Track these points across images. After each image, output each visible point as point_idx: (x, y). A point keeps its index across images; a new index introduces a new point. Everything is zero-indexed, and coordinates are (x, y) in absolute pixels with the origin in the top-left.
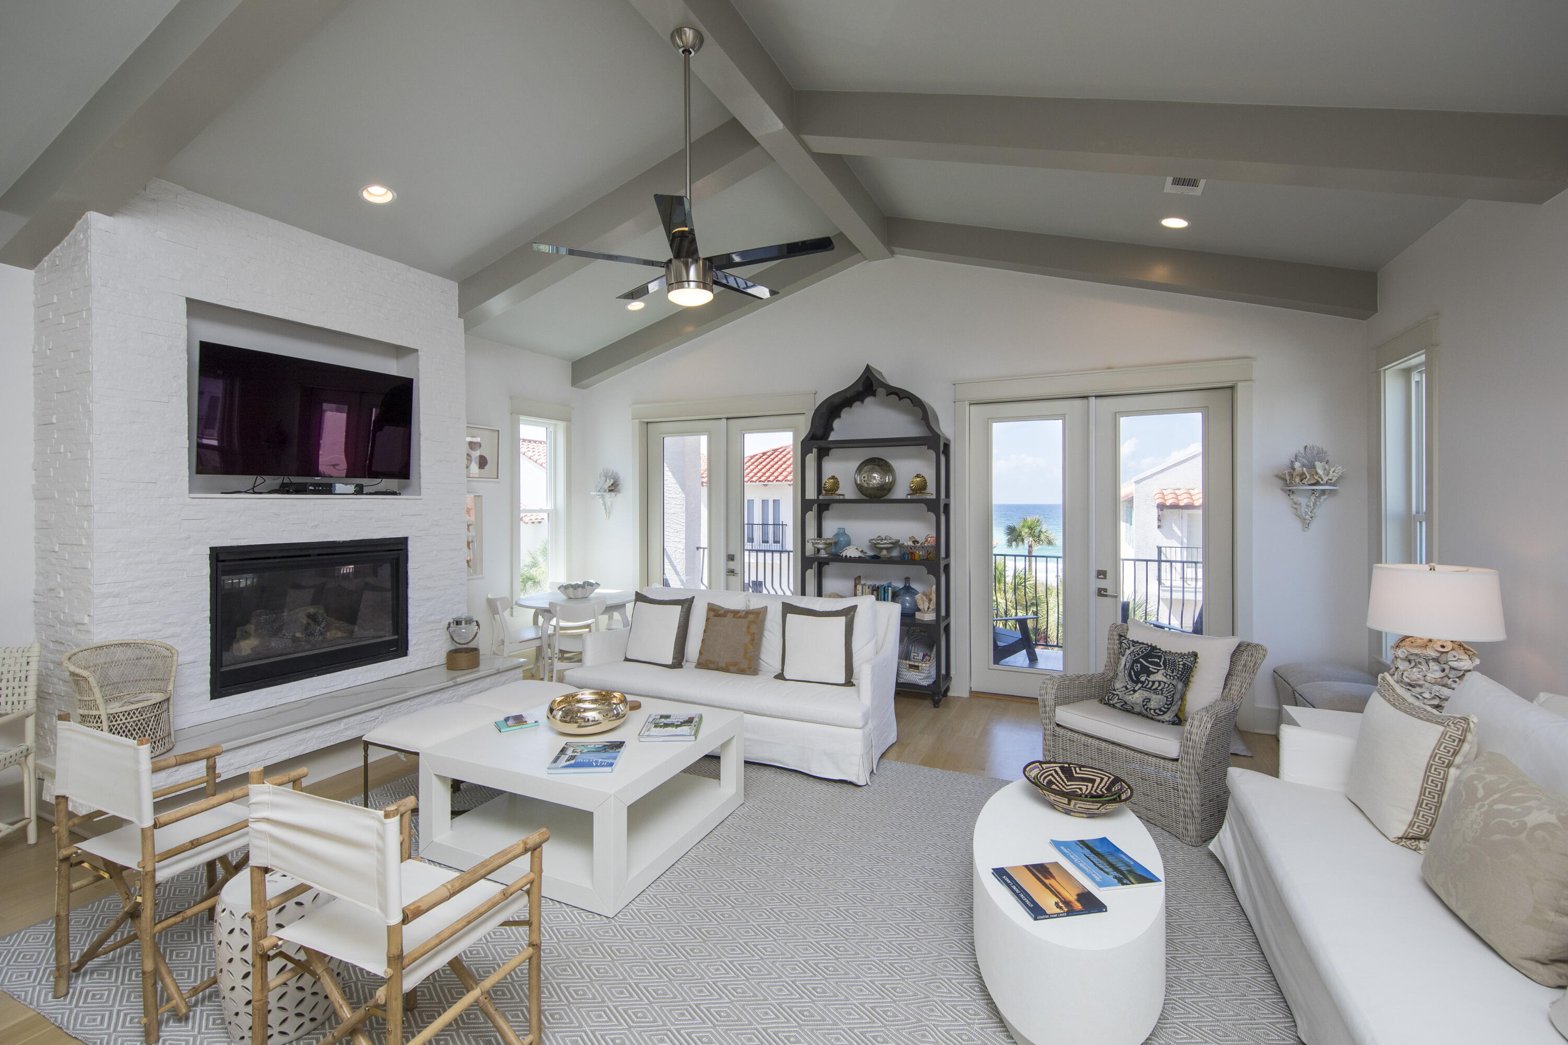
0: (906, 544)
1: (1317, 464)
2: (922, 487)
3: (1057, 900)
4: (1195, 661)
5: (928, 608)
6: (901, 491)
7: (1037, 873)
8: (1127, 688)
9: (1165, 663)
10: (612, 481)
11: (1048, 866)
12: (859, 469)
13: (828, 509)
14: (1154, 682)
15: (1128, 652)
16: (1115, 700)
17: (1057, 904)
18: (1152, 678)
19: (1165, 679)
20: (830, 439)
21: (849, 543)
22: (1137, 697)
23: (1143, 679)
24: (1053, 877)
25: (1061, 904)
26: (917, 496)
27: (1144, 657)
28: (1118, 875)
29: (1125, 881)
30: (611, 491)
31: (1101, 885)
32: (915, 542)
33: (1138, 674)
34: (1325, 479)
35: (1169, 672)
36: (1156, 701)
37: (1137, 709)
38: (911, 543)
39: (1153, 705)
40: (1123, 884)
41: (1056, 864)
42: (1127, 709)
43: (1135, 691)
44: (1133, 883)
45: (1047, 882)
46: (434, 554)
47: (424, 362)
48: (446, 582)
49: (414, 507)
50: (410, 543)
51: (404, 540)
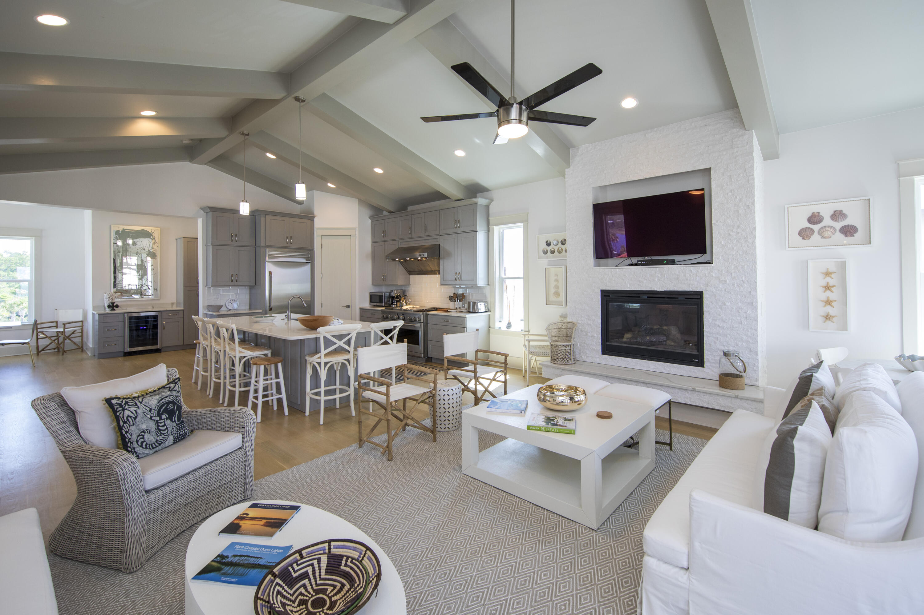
3: (249, 516)
7: (278, 521)
11: (274, 529)
17: (248, 514)
24: (264, 525)
25: (245, 516)
28: (226, 560)
29: (219, 558)
31: (233, 544)
40: (219, 556)
41: (271, 535)
44: (213, 561)
45: (265, 521)
46: (724, 304)
47: (716, 175)
48: (736, 325)
49: (705, 272)
50: (705, 295)
51: (699, 293)
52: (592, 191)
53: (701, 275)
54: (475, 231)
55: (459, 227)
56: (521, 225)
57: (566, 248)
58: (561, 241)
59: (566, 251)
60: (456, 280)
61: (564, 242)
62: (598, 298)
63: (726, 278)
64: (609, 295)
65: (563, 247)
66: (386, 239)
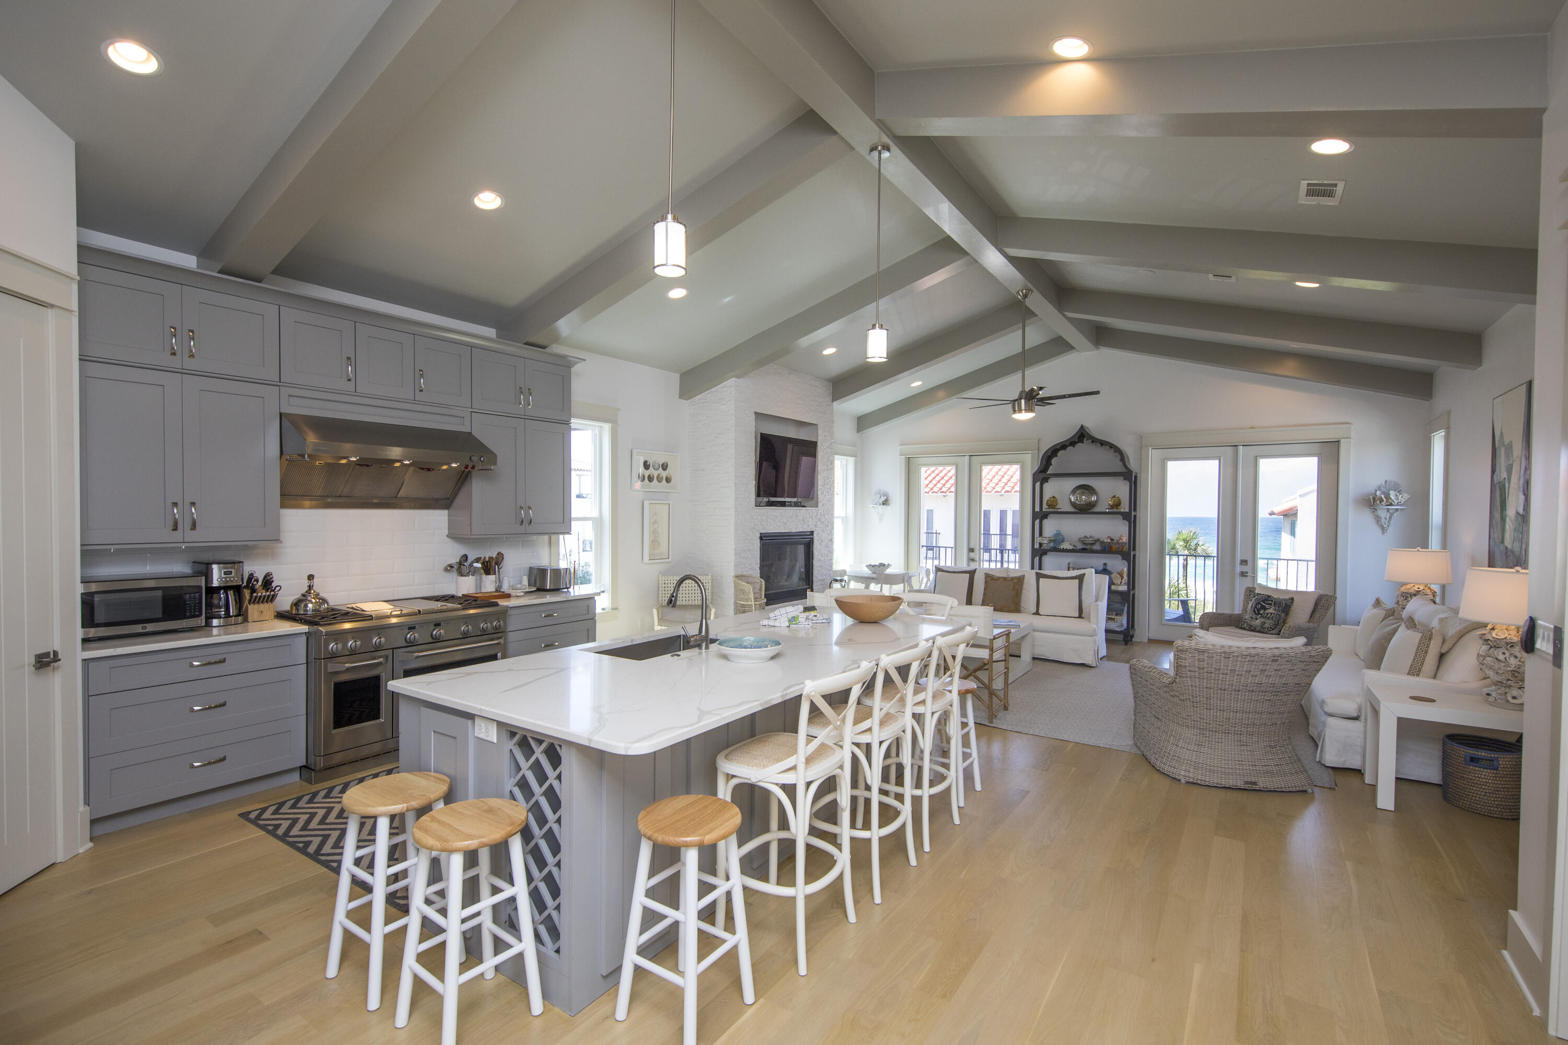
0: (1105, 541)
1: (1391, 492)
2: (1118, 504)
4: (1292, 602)
5: (1121, 583)
6: (1103, 507)
8: (1252, 618)
9: (1275, 604)
10: (885, 497)
12: (1074, 492)
13: (1047, 518)
14: (1268, 614)
15: (1254, 599)
16: (1246, 625)
18: (1267, 611)
19: (1274, 612)
20: (1048, 473)
21: (1063, 541)
22: (1258, 622)
23: (1261, 612)
26: (1115, 510)
27: (1262, 601)
30: (883, 504)
32: (1112, 540)
33: (1258, 610)
34: (1396, 502)
35: (1277, 608)
36: (1268, 623)
37: (1258, 629)
38: (1109, 540)
39: (1266, 625)
42: (1252, 629)
43: (1256, 619)
46: (822, 541)
47: (820, 431)
48: (826, 558)
49: (815, 514)
50: (815, 534)
51: (812, 533)
52: (753, 416)
53: (813, 517)
54: (567, 423)
55: (529, 405)
56: (607, 427)
57: (669, 476)
58: (663, 465)
59: (668, 480)
60: (522, 522)
61: (665, 467)
62: (757, 544)
63: (823, 520)
64: (764, 538)
65: (664, 474)
66: (190, 364)
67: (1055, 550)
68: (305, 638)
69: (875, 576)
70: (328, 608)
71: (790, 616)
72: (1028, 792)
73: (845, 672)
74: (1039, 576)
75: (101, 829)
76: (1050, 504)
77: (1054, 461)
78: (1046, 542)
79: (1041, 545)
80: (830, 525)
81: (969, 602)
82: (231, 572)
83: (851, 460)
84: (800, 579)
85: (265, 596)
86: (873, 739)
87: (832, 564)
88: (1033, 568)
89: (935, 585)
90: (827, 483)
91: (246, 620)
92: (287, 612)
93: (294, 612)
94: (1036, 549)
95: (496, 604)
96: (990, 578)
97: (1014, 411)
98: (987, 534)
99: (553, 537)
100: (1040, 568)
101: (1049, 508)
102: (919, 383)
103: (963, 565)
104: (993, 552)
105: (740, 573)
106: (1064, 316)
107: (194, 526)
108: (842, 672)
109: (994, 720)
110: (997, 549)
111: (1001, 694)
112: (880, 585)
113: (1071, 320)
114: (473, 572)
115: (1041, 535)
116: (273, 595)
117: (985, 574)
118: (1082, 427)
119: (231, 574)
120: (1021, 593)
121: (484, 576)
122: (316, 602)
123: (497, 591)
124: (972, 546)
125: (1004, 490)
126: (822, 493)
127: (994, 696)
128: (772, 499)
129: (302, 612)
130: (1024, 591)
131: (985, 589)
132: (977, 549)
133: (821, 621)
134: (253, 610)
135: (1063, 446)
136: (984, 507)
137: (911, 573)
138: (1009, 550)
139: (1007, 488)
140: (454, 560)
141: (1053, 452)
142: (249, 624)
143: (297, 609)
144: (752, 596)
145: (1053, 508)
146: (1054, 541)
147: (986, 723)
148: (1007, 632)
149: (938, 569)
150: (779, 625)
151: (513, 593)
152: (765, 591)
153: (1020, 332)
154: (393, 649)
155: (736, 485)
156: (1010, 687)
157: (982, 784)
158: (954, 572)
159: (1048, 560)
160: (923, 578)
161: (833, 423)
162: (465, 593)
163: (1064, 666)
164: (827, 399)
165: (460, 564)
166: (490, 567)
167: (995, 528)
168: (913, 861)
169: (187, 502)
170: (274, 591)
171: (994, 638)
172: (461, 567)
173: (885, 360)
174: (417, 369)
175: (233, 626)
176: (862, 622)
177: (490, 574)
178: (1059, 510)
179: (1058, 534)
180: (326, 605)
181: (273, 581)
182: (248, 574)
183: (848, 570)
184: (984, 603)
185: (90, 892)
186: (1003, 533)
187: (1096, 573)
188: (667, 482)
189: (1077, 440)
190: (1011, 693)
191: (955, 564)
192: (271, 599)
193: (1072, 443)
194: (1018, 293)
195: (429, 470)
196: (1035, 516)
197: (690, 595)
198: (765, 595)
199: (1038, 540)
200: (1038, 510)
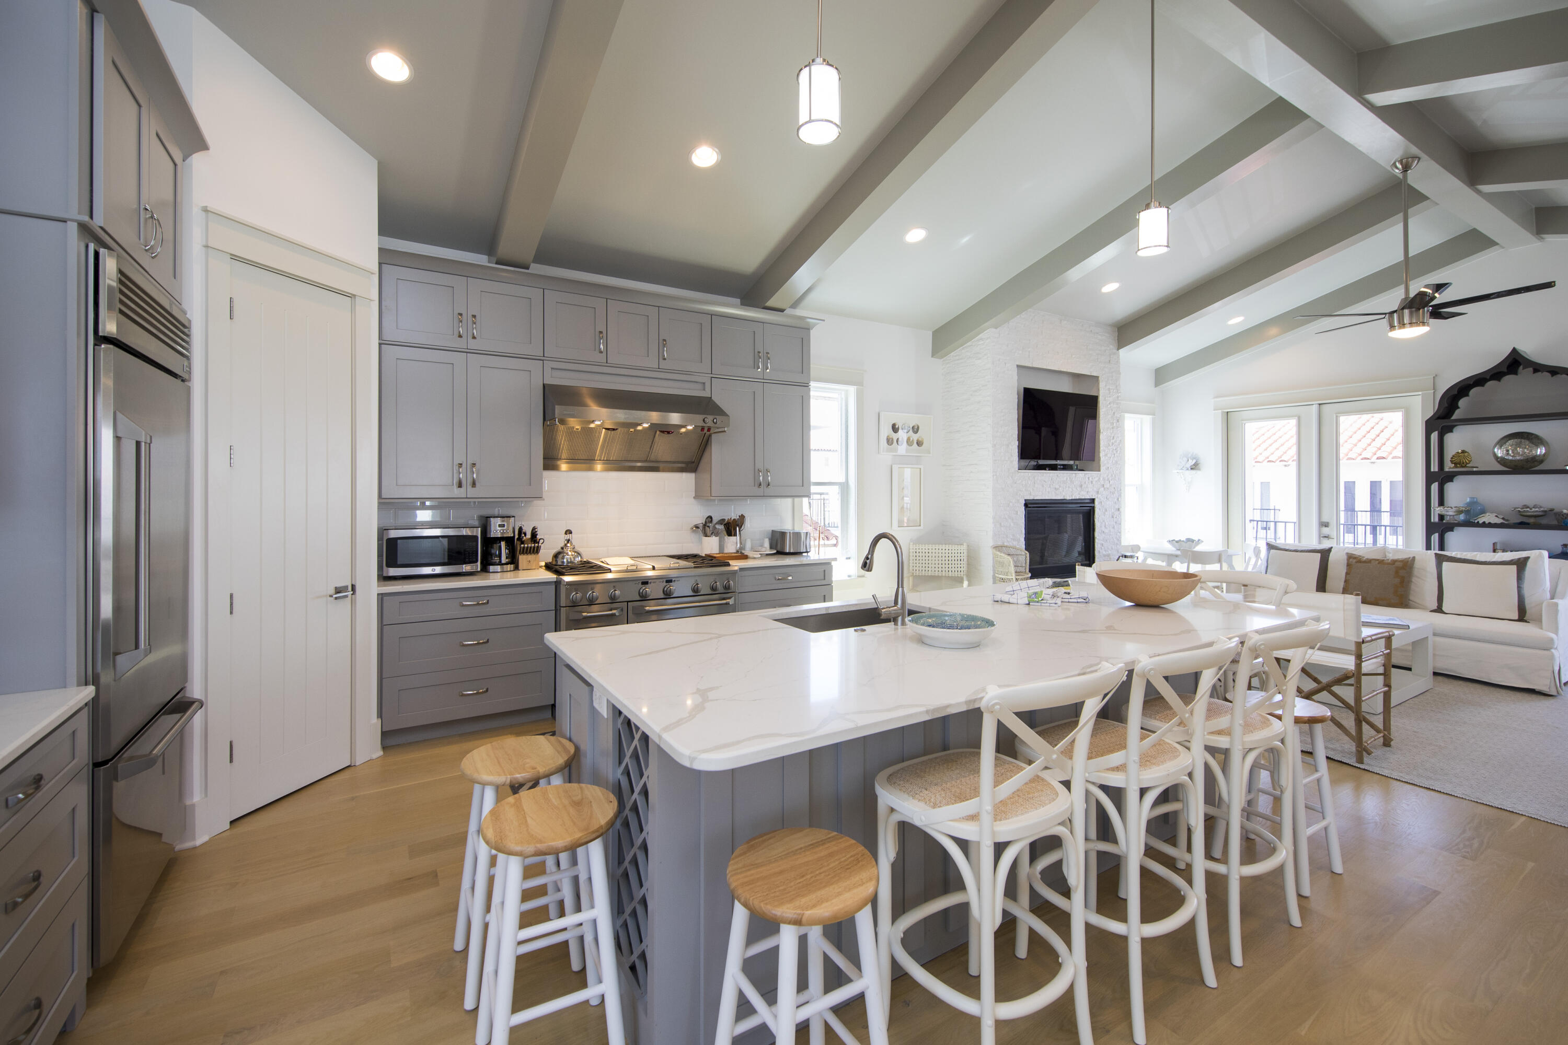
0: (1565, 512)
6: (1558, 463)
10: (1194, 461)
12: (1502, 443)
13: (1452, 481)
20: (1451, 420)
21: (1483, 512)
30: (1191, 469)
46: (1106, 510)
47: (1102, 385)
48: (1112, 530)
49: (1097, 479)
50: (1096, 502)
51: (1093, 501)
52: (1016, 369)
53: (1094, 483)
54: (806, 385)
55: (767, 369)
56: (852, 389)
57: (920, 439)
58: (913, 427)
59: (919, 443)
60: (760, 485)
61: (916, 430)
62: (1022, 511)
63: (1107, 485)
64: (1029, 506)
65: (915, 437)
66: (473, 344)
67: (1468, 524)
68: (554, 586)
69: (1179, 553)
70: (581, 561)
71: (1031, 591)
72: (1436, 893)
73: (1084, 674)
74: (1440, 559)
75: (391, 741)
76: (1456, 460)
77: (1462, 403)
78: (1451, 513)
79: (1441, 517)
80: (1117, 493)
81: (1321, 587)
82: (504, 525)
83: (1147, 419)
84: (1080, 553)
85: (531, 547)
86: (1131, 783)
87: (1120, 537)
88: (1428, 547)
89: (1267, 567)
90: (1113, 444)
91: (517, 568)
92: (550, 563)
93: (554, 563)
94: (1434, 523)
95: (729, 565)
96: (1354, 561)
97: (1392, 327)
98: (1351, 509)
99: (796, 500)
100: (1442, 547)
101: (1456, 467)
102: (1240, 319)
103: (1314, 543)
104: (1361, 529)
105: (1000, 543)
106: (1479, 192)
107: (474, 484)
108: (1079, 675)
109: (1366, 759)
110: (1365, 525)
111: (1379, 721)
112: (1186, 565)
113: (1489, 197)
114: (715, 533)
115: (1441, 503)
116: (538, 547)
117: (1347, 553)
118: (1514, 350)
119: (504, 527)
120: (1410, 582)
121: (726, 537)
122: (572, 555)
123: (737, 552)
124: (1325, 519)
125: (1375, 457)
126: (1106, 455)
127: (1364, 723)
128: (1041, 462)
129: (559, 563)
130: (1414, 579)
131: (1347, 574)
132: (1333, 523)
133: (1075, 600)
134: (523, 559)
135: (1479, 380)
136: (1345, 477)
137: (1230, 551)
138: (1385, 526)
139: (1379, 454)
140: (700, 520)
141: (1462, 389)
142: (519, 571)
143: (556, 561)
144: (1012, 569)
145: (1462, 467)
146: (1467, 512)
147: (1352, 761)
148: (1387, 634)
149: (1270, 547)
150: (1015, 601)
151: (750, 554)
152: (1030, 566)
153: (1401, 226)
154: (628, 602)
155: (994, 446)
156: (1393, 712)
157: (1344, 863)
158: (1296, 551)
159: (1452, 538)
160: (1250, 558)
161: (1120, 374)
162: (708, 552)
163: (1492, 689)
164: (1111, 346)
165: (705, 525)
166: (731, 527)
167: (1362, 501)
168: (1211, 979)
169: (470, 462)
170: (538, 543)
171: (1363, 642)
172: (706, 528)
173: (1165, 250)
174: (661, 338)
175: (509, 573)
176: (1139, 605)
177: (731, 536)
178: (1475, 469)
179: (1473, 503)
180: (580, 558)
181: (537, 535)
182: (518, 528)
183: (1144, 546)
184: (1345, 591)
185: (353, 799)
186: (1375, 509)
187: (1550, 557)
188: (918, 445)
189: (1505, 370)
190: (1395, 722)
191: (1300, 541)
192: (536, 551)
193: (1496, 374)
194: (1394, 164)
195: (668, 433)
196: (1430, 478)
197: (943, 566)
198: (1029, 570)
199: (1436, 510)
200: (1436, 470)
